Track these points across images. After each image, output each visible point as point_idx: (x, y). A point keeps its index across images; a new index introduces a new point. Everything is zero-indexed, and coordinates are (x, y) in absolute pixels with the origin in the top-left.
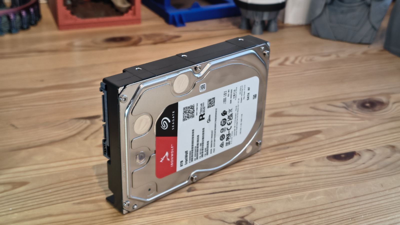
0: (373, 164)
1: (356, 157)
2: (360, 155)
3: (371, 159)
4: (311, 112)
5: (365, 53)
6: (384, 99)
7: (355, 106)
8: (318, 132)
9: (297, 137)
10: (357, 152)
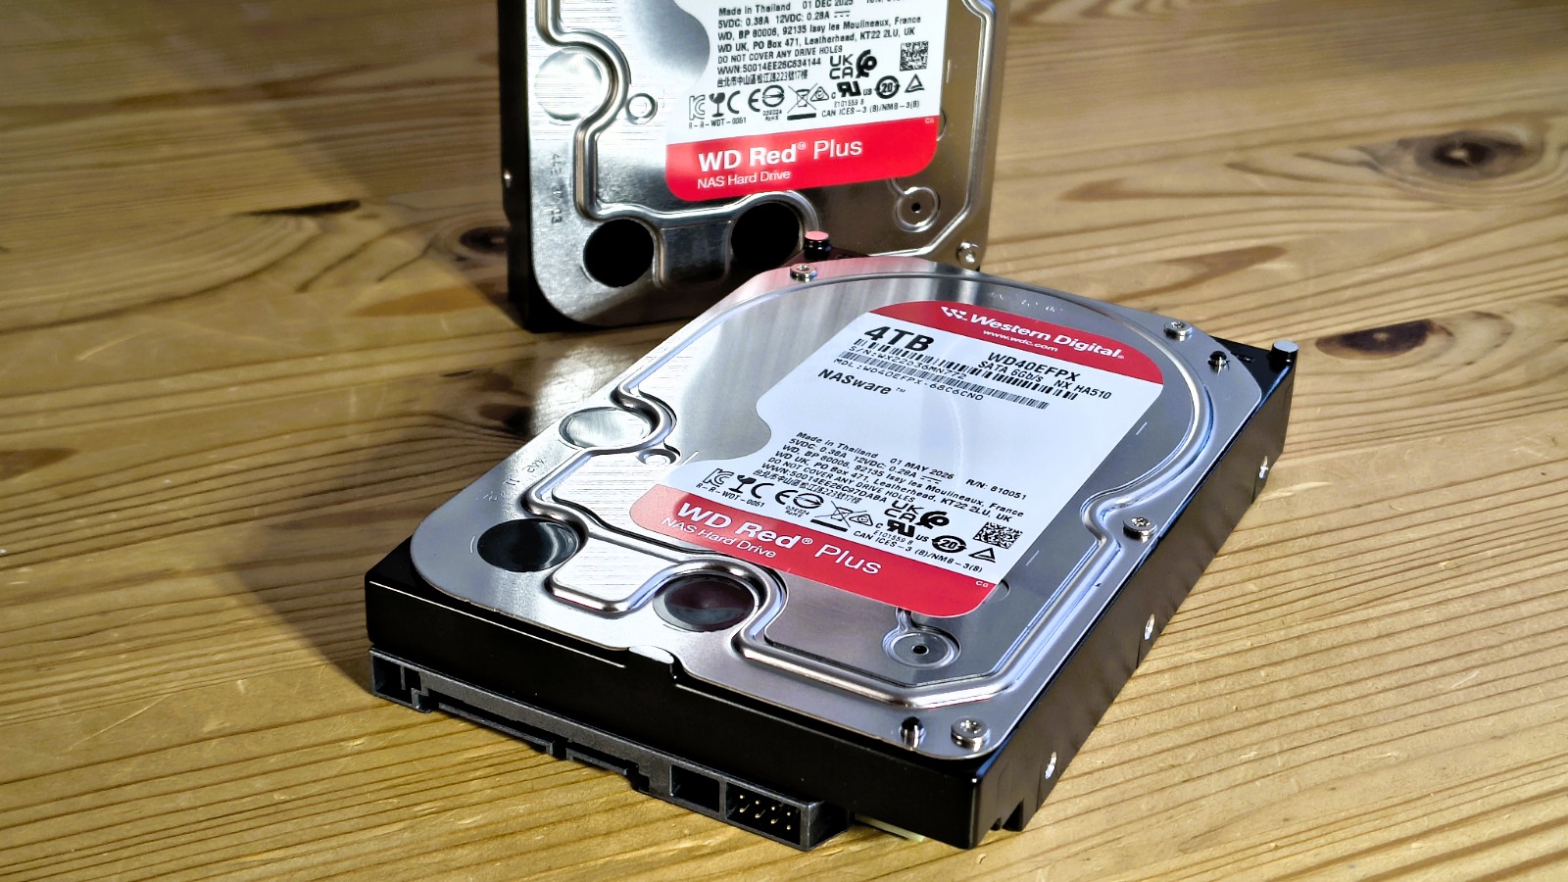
2: (1450, 334)
3: (1497, 346)
10: (1438, 323)
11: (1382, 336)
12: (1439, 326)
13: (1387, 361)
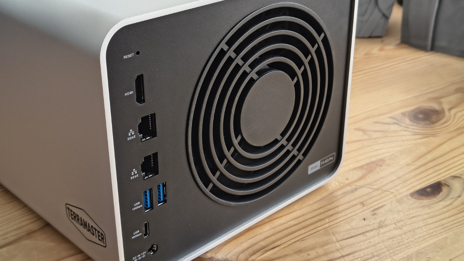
1: (445, 190)
2: (448, 186)
6: (435, 106)
7: (407, 120)
9: (360, 173)
11: (429, 190)
12: (444, 183)
13: (435, 199)
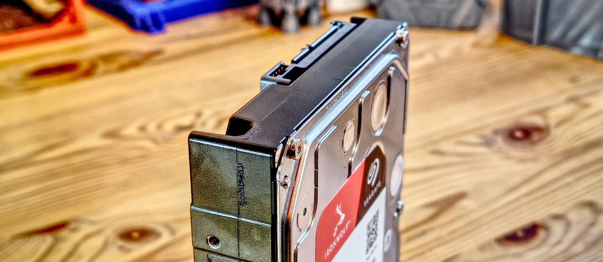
0: (575, 241)
1: (541, 234)
4: (434, 160)
5: (476, 45)
6: (537, 121)
7: (500, 141)
8: (461, 196)
9: (430, 212)
